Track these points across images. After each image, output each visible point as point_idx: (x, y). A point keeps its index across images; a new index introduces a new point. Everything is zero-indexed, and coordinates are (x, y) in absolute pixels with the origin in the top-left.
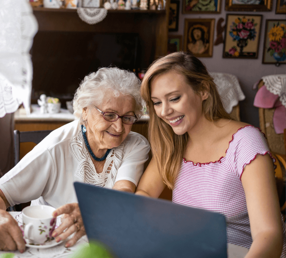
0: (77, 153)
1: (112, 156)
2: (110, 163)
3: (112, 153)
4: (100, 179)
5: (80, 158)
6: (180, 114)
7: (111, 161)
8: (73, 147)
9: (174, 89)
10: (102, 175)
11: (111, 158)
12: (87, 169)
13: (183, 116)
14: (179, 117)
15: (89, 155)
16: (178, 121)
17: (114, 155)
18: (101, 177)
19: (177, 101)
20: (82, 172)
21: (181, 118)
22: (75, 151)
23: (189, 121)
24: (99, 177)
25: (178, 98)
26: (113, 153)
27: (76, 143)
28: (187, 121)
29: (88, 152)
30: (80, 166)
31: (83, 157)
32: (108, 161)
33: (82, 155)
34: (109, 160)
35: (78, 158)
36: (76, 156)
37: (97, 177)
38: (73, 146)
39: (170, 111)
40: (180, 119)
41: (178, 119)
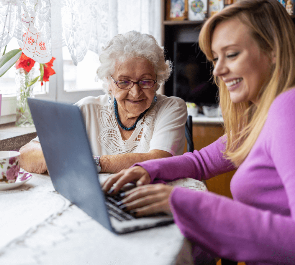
0: (104, 120)
1: (142, 123)
2: (140, 131)
3: (142, 120)
4: (126, 146)
5: (106, 125)
6: (237, 76)
7: (141, 129)
8: (102, 114)
9: (232, 42)
10: (128, 142)
11: (141, 125)
12: (114, 137)
13: (241, 79)
14: (236, 79)
15: (117, 124)
16: (234, 84)
17: (145, 123)
18: (127, 144)
19: (233, 58)
20: (104, 139)
21: (238, 81)
22: (103, 118)
23: (247, 88)
24: (125, 144)
25: (235, 55)
26: (144, 121)
27: (106, 111)
28: (245, 87)
29: (116, 121)
30: (104, 132)
31: (109, 125)
32: (137, 129)
33: (108, 123)
34: (139, 127)
35: (104, 125)
36: (102, 123)
37: (124, 144)
38: (102, 112)
39: (224, 71)
40: (237, 83)
41: (235, 82)
